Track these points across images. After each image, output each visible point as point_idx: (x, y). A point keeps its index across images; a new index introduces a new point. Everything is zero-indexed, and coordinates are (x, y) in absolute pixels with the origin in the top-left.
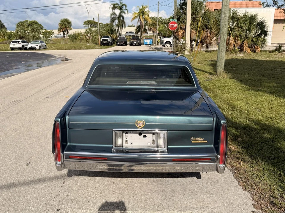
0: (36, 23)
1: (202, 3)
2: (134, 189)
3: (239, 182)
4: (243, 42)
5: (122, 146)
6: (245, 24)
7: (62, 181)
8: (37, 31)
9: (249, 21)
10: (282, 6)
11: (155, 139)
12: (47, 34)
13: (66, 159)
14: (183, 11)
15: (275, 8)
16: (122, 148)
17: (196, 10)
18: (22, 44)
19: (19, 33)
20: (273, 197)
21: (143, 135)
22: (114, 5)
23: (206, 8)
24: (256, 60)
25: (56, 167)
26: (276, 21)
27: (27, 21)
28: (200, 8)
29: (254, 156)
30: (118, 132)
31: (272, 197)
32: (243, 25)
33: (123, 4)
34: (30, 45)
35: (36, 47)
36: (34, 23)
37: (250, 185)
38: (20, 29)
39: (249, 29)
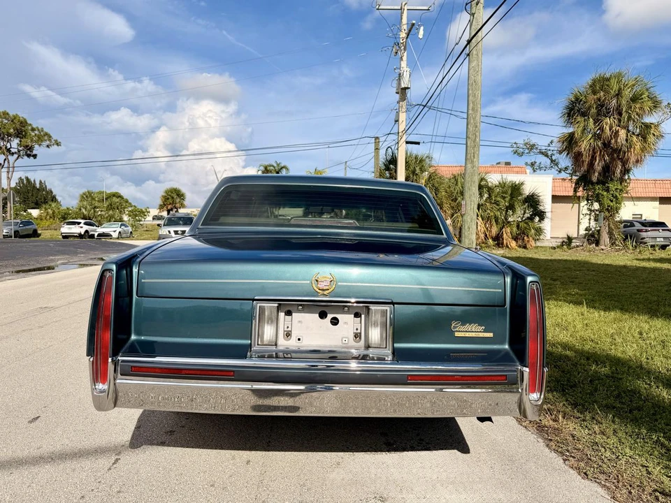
0: (119, 196)
1: (425, 160)
2: (302, 476)
3: (565, 460)
4: (501, 229)
5: (276, 345)
6: (504, 198)
7: (114, 458)
8: (118, 209)
9: (509, 192)
10: (566, 168)
11: (359, 329)
12: (136, 215)
13: (121, 375)
14: (390, 174)
15: (554, 171)
16: (274, 348)
17: (414, 172)
18: (86, 228)
19: (84, 210)
20: (664, 495)
21: (330, 316)
22: (266, 168)
23: (431, 170)
24: (531, 259)
25: (94, 397)
26: (556, 199)
27: (103, 193)
28: (421, 169)
29: (583, 406)
30: (266, 305)
31: (660, 493)
32: (499, 199)
33: (282, 165)
34: (100, 230)
35: (112, 233)
36: (114, 195)
37: (596, 466)
38: (85, 203)
39: (511, 207)
